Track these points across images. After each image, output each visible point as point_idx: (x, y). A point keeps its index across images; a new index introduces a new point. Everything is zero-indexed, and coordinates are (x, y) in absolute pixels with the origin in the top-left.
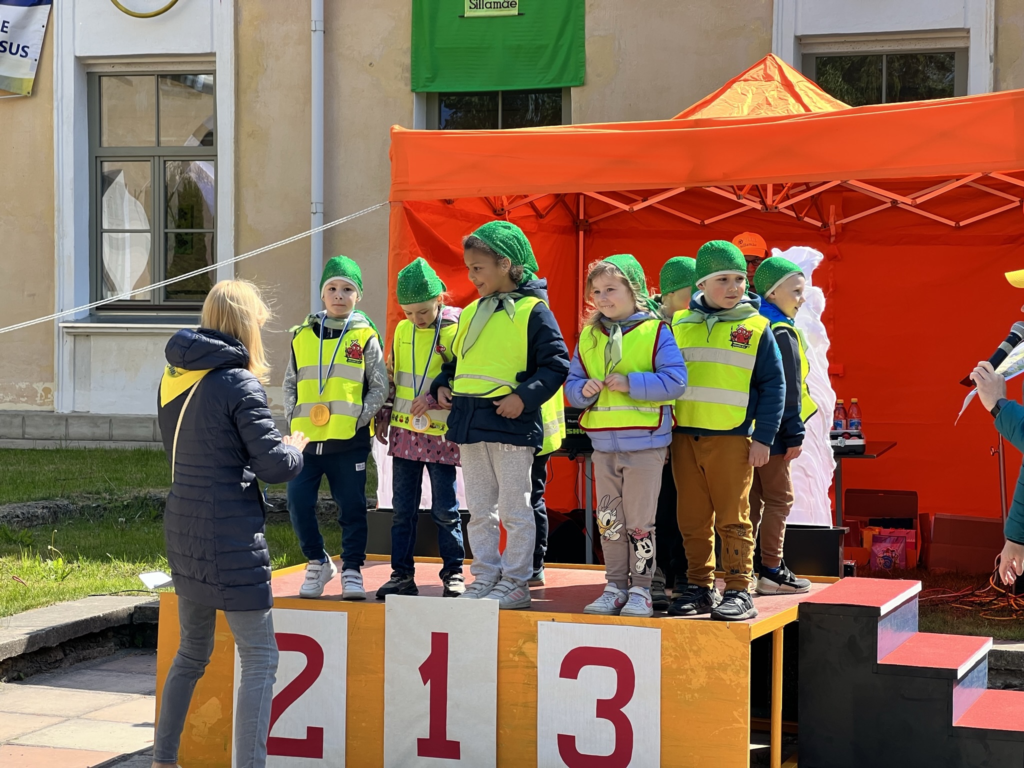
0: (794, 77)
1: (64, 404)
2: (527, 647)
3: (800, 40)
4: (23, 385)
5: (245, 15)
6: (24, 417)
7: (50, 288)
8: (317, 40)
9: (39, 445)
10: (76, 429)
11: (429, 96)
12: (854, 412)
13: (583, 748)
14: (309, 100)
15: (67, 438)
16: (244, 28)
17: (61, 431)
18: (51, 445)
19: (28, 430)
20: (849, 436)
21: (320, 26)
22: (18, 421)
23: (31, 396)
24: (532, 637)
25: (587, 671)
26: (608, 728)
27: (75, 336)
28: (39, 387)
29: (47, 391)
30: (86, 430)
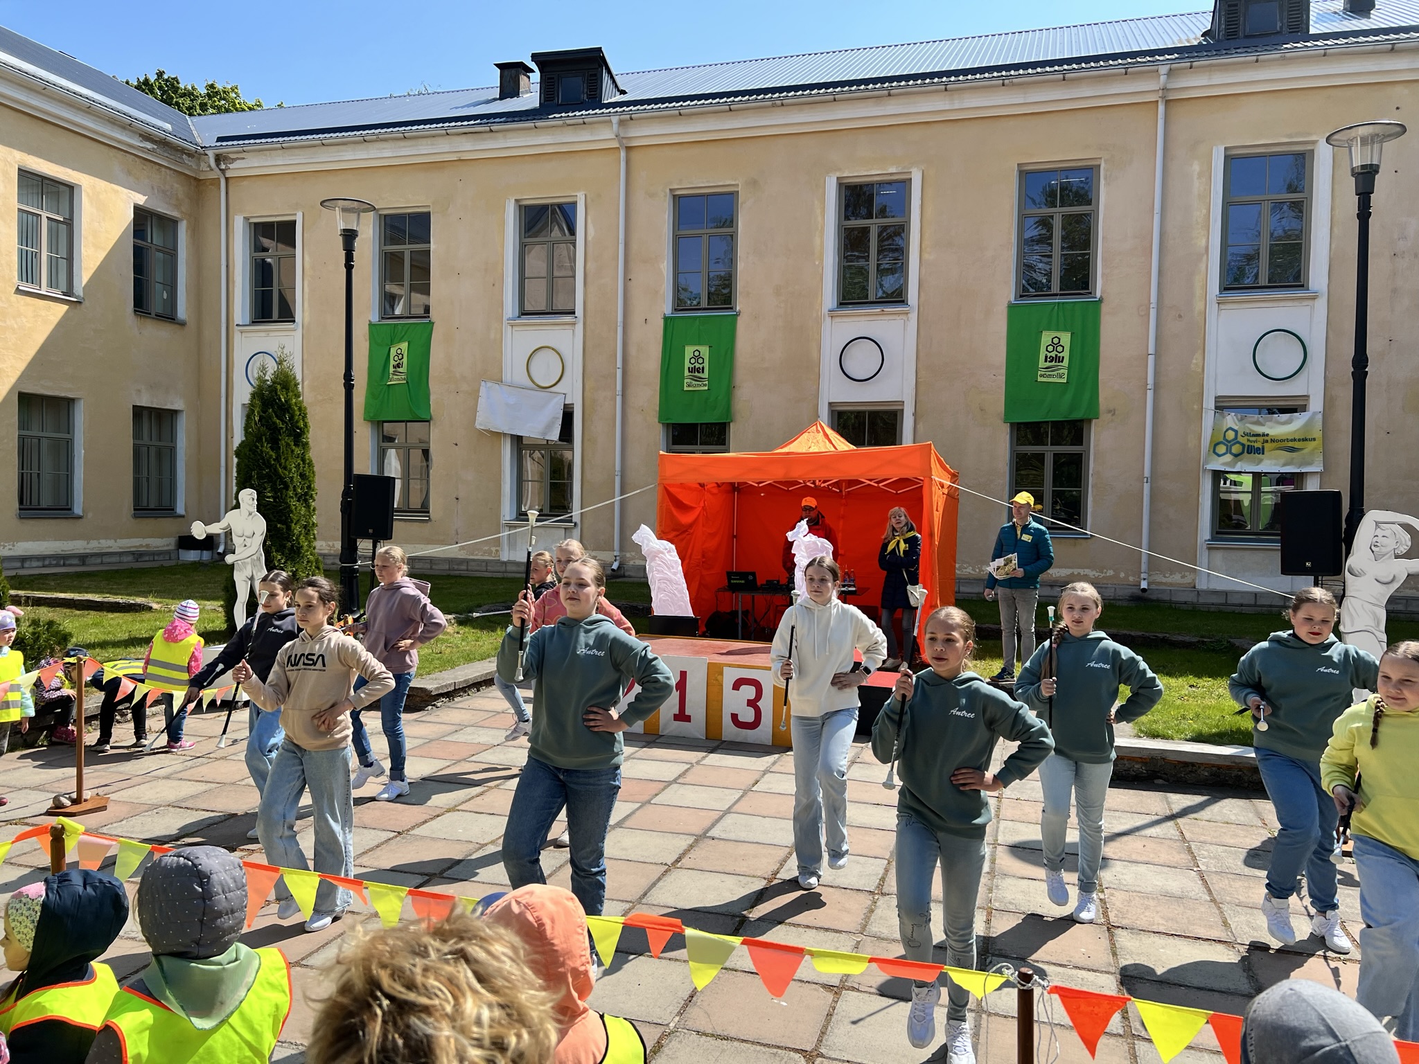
0: (829, 431)
1: (505, 557)
2: (719, 677)
3: (830, 404)
4: (486, 548)
5: (587, 387)
6: (487, 562)
7: (499, 506)
8: (619, 399)
9: (495, 575)
10: (510, 568)
11: (668, 424)
12: (852, 575)
13: (741, 719)
14: (614, 426)
15: (506, 572)
16: (586, 393)
17: (503, 569)
18: (499, 575)
19: (489, 568)
20: (850, 586)
21: (620, 393)
22: (484, 564)
23: (490, 553)
24: (721, 673)
25: (743, 687)
26: (751, 711)
27: (510, 527)
28: (494, 549)
29: (497, 551)
30: (514, 568)
